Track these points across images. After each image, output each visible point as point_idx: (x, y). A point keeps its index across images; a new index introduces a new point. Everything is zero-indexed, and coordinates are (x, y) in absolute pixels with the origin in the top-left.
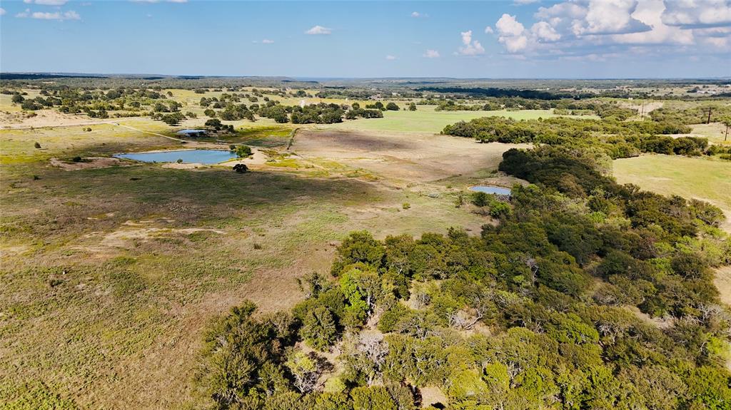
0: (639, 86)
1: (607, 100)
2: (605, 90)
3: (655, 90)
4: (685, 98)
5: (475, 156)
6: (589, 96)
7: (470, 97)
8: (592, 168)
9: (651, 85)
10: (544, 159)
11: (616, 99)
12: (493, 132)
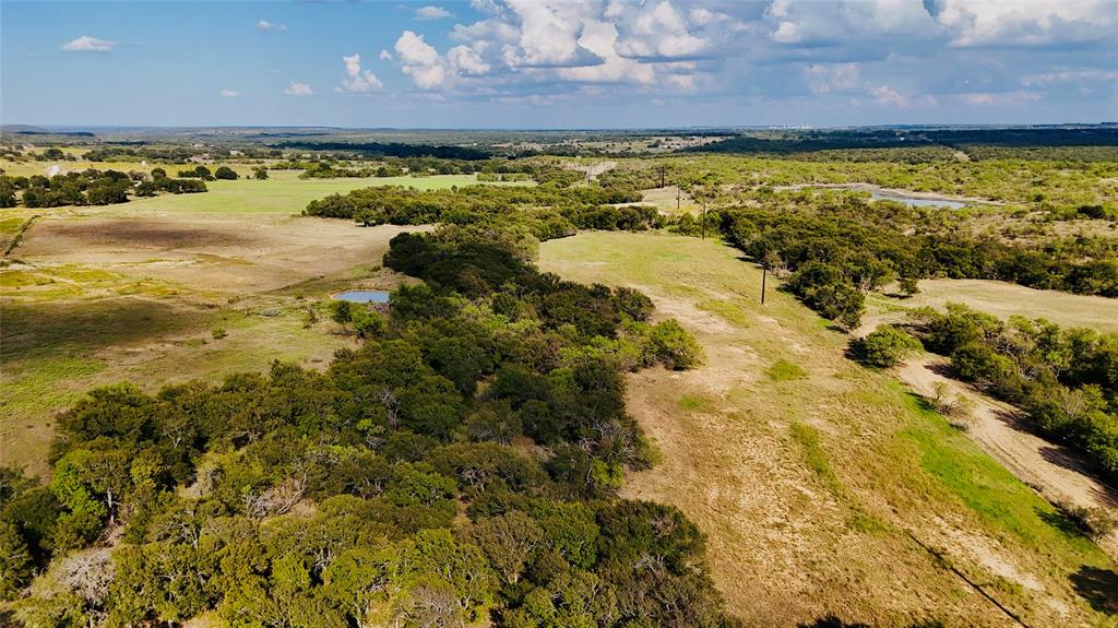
0: (592, 139)
1: (548, 160)
2: (549, 145)
3: (610, 144)
4: (644, 155)
5: (351, 247)
6: (529, 154)
7: (360, 156)
8: (510, 254)
9: (606, 139)
10: (445, 246)
11: (560, 158)
12: (381, 210)
